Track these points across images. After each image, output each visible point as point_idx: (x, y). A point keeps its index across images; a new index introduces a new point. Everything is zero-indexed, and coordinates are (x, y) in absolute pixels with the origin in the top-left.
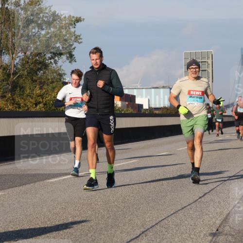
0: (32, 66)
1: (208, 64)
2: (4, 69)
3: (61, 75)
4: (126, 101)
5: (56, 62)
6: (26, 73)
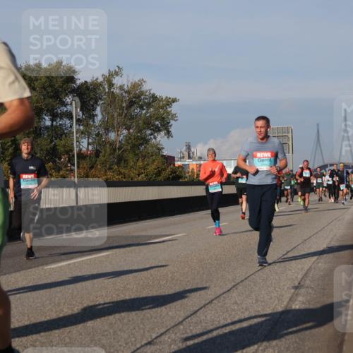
0: (134, 142)
1: (289, 138)
2: (111, 145)
3: (160, 149)
5: (155, 138)
6: (129, 148)
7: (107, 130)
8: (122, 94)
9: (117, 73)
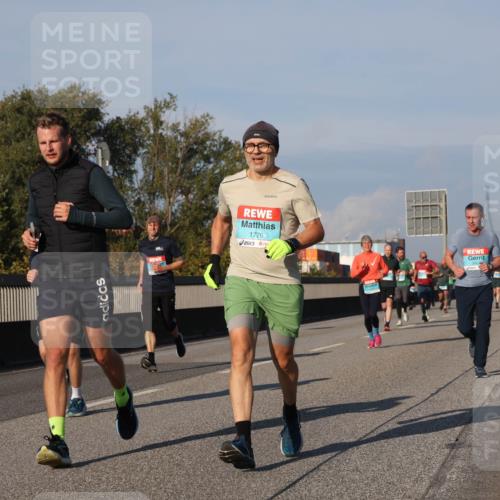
0: (195, 213)
1: (441, 209)
4: (326, 261)
7: (152, 195)
8: (176, 138)
9: (167, 105)
